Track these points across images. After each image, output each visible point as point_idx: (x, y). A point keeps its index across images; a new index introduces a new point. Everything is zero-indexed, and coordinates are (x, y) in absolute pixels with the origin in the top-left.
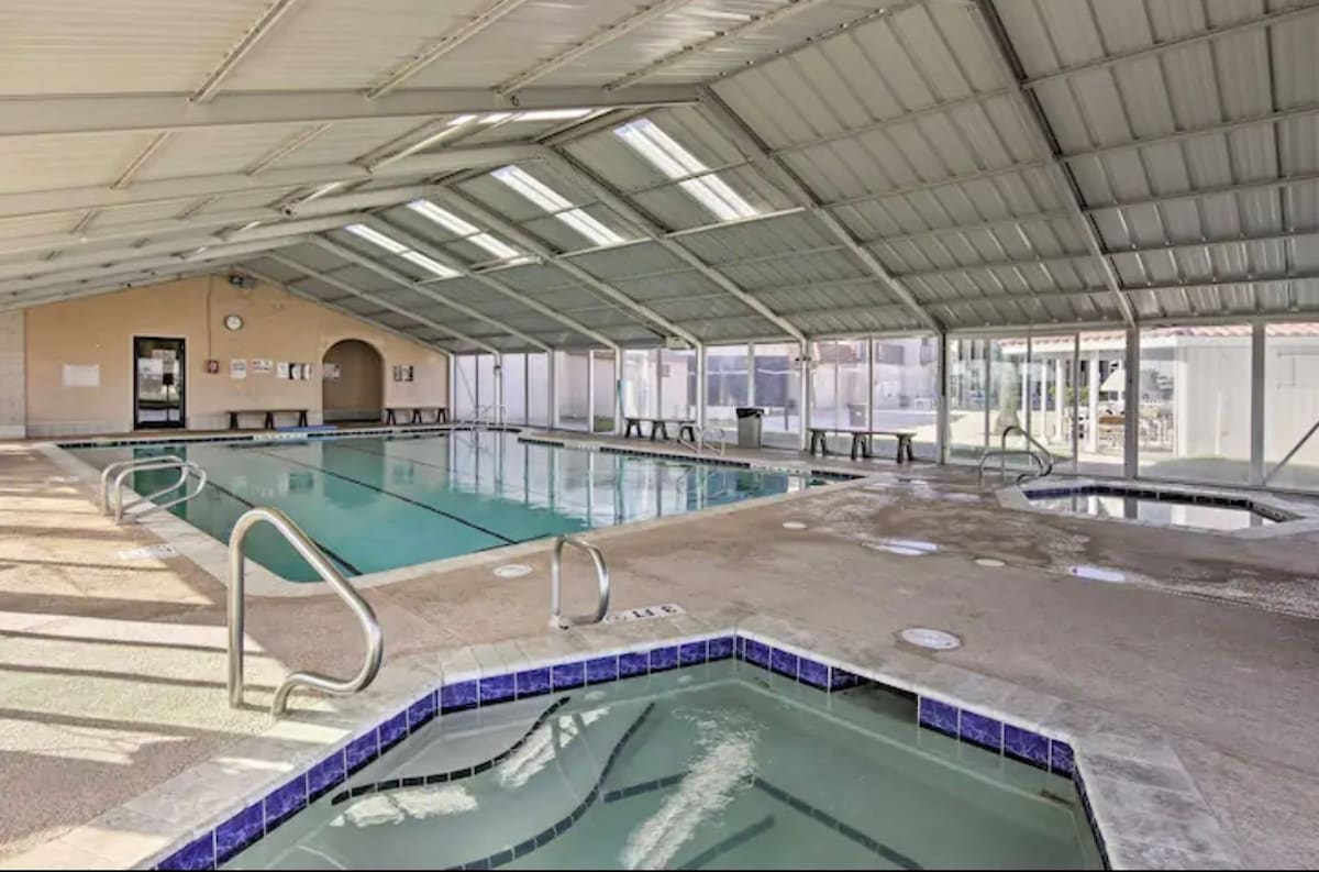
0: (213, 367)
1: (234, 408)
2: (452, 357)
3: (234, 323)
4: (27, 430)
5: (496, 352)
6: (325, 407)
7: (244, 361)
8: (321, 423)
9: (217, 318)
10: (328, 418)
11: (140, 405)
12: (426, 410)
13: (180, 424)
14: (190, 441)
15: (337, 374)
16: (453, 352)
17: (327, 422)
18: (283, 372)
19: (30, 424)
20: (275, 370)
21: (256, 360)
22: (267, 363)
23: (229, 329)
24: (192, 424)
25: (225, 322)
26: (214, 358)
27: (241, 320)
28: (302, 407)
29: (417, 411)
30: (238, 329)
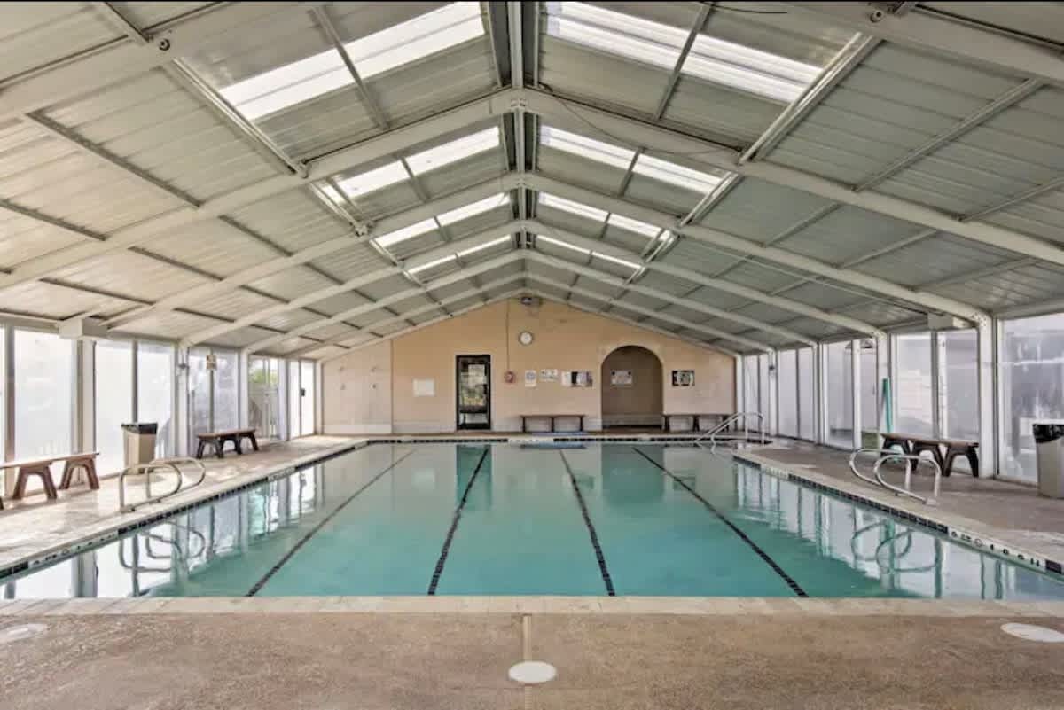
0: (511, 378)
1: (525, 413)
2: (739, 358)
3: (526, 339)
4: (393, 426)
5: (770, 350)
6: (604, 413)
7: (534, 372)
8: (600, 429)
9: (512, 335)
10: (607, 424)
11: (460, 410)
12: (706, 416)
13: (486, 427)
14: (492, 441)
15: (629, 381)
16: (741, 352)
17: (608, 428)
18: (566, 379)
19: (395, 423)
20: (559, 379)
21: (544, 370)
22: (553, 373)
23: (521, 343)
24: (496, 427)
25: (519, 339)
26: (511, 370)
27: (531, 335)
28: (581, 413)
29: (696, 418)
30: (531, 343)
